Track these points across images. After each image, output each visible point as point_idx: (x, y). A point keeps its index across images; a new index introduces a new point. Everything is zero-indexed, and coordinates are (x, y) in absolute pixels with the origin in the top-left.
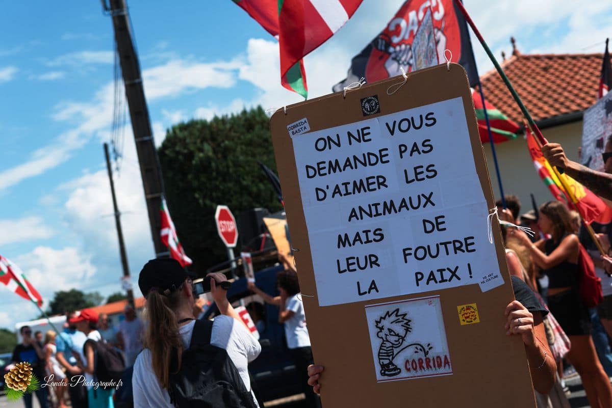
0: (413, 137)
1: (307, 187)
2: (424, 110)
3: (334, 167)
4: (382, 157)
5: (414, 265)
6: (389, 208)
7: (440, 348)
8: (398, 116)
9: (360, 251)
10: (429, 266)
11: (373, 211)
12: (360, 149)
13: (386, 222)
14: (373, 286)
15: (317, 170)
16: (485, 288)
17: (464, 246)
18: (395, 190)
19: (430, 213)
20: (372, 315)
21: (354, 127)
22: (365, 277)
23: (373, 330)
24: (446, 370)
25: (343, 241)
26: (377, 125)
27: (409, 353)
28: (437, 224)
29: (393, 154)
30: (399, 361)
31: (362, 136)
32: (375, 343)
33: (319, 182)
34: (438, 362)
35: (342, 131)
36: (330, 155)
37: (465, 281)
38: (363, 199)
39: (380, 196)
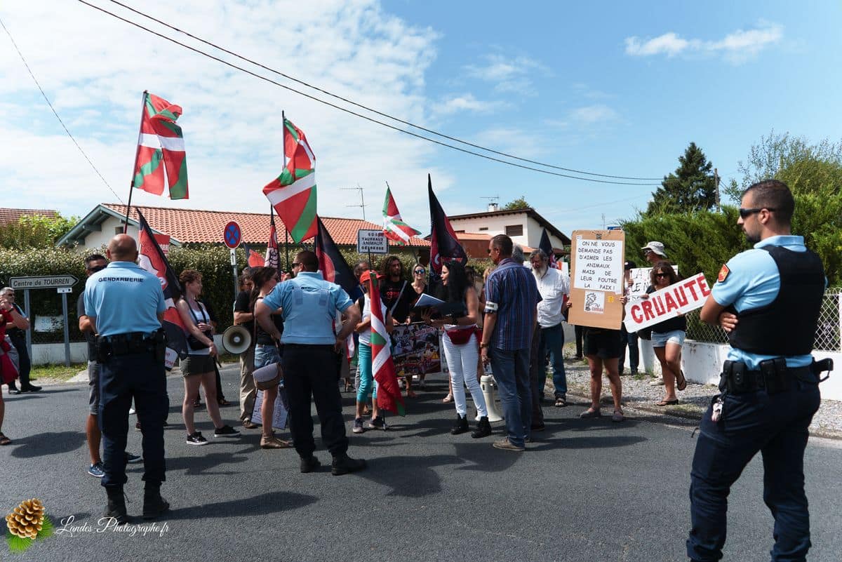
0: (608, 248)
1: (578, 254)
2: (613, 242)
3: (586, 250)
4: (599, 251)
5: (600, 283)
6: (598, 266)
7: (602, 306)
8: (605, 241)
9: (588, 275)
10: (604, 284)
11: (594, 265)
12: (594, 248)
13: (596, 269)
14: (589, 286)
15: (581, 250)
16: (616, 294)
17: (614, 281)
18: (600, 262)
19: (608, 270)
20: (587, 293)
21: (594, 241)
22: (587, 283)
23: (586, 297)
24: (602, 312)
25: (584, 271)
26: (600, 242)
27: (594, 306)
28: (609, 273)
29: (602, 251)
30: (591, 307)
31: (595, 244)
32: (586, 301)
33: (581, 253)
34: (601, 310)
35: (591, 241)
36: (586, 247)
37: (612, 290)
38: (591, 261)
39: (596, 262)
